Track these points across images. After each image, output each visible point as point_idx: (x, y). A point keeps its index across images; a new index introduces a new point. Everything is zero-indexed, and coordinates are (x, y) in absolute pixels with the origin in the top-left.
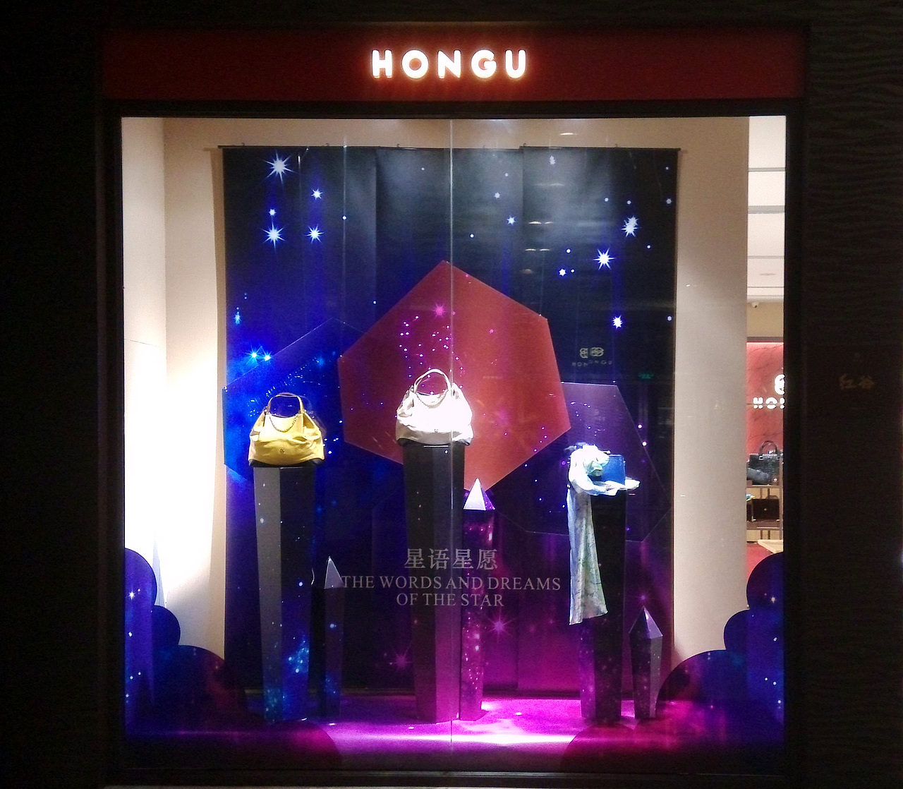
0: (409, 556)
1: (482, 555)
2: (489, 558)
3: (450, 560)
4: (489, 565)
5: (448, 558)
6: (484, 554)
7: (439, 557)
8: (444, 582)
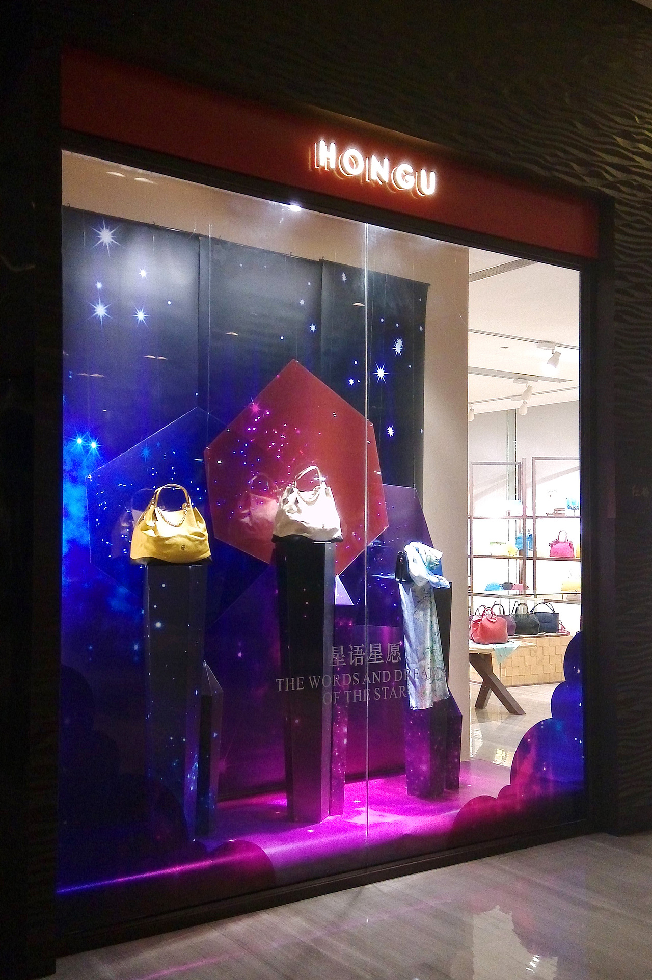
2: (395, 651)
3: (366, 656)
5: (364, 654)
6: (392, 647)
7: (357, 653)
8: (362, 677)
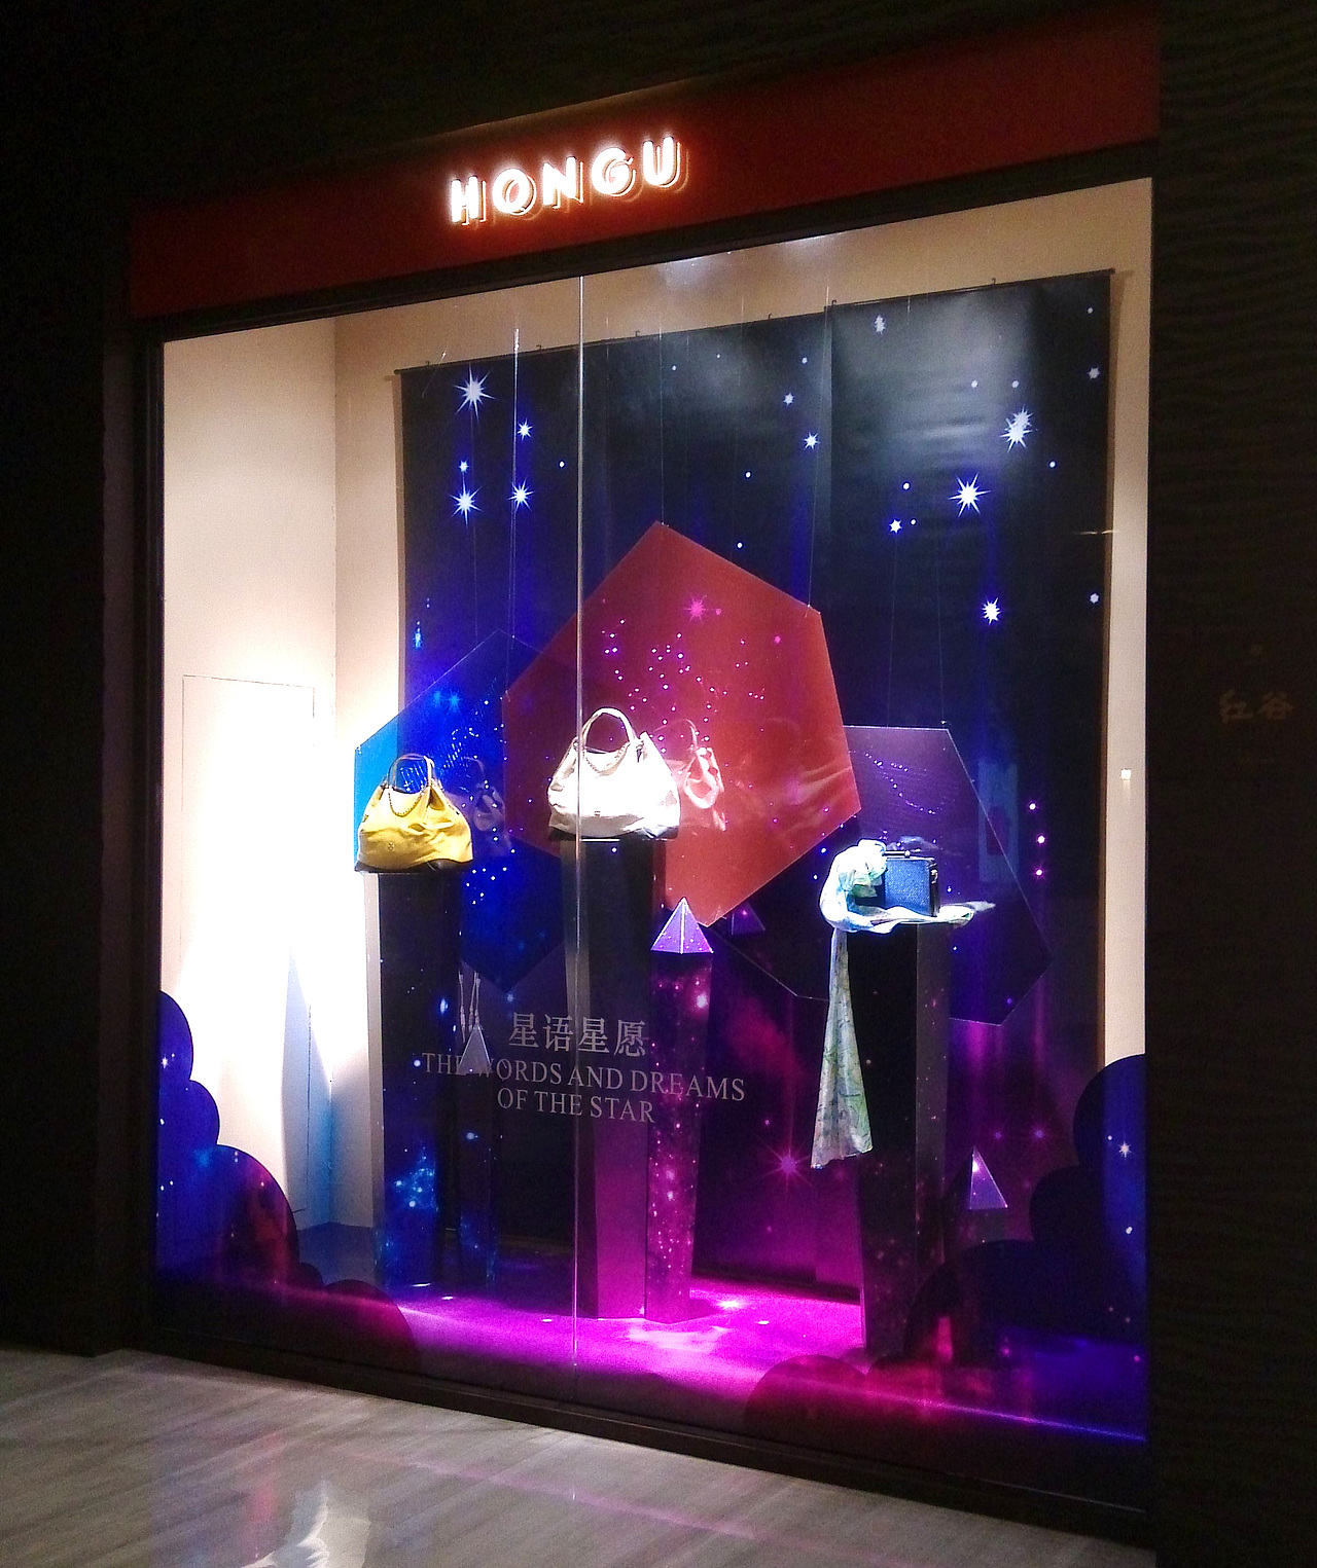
0: (516, 1025)
1: (623, 1028)
2: (633, 1036)
3: (574, 1035)
4: (633, 1050)
5: (571, 1033)
6: (626, 1027)
7: (559, 1029)
8: (566, 1073)
